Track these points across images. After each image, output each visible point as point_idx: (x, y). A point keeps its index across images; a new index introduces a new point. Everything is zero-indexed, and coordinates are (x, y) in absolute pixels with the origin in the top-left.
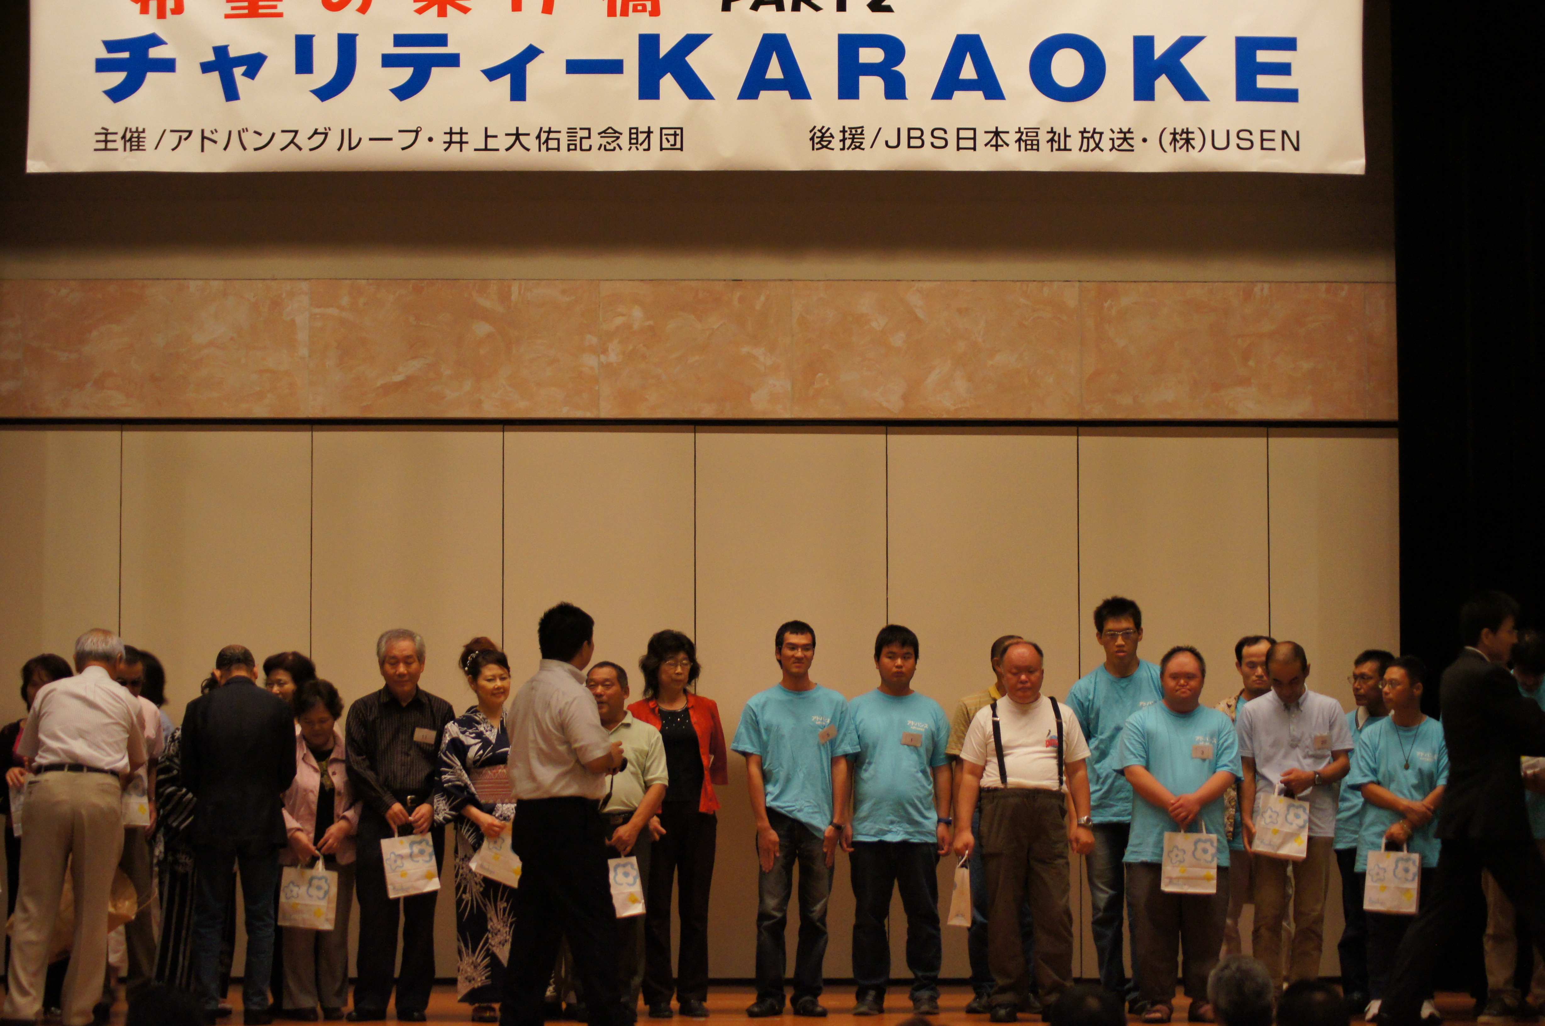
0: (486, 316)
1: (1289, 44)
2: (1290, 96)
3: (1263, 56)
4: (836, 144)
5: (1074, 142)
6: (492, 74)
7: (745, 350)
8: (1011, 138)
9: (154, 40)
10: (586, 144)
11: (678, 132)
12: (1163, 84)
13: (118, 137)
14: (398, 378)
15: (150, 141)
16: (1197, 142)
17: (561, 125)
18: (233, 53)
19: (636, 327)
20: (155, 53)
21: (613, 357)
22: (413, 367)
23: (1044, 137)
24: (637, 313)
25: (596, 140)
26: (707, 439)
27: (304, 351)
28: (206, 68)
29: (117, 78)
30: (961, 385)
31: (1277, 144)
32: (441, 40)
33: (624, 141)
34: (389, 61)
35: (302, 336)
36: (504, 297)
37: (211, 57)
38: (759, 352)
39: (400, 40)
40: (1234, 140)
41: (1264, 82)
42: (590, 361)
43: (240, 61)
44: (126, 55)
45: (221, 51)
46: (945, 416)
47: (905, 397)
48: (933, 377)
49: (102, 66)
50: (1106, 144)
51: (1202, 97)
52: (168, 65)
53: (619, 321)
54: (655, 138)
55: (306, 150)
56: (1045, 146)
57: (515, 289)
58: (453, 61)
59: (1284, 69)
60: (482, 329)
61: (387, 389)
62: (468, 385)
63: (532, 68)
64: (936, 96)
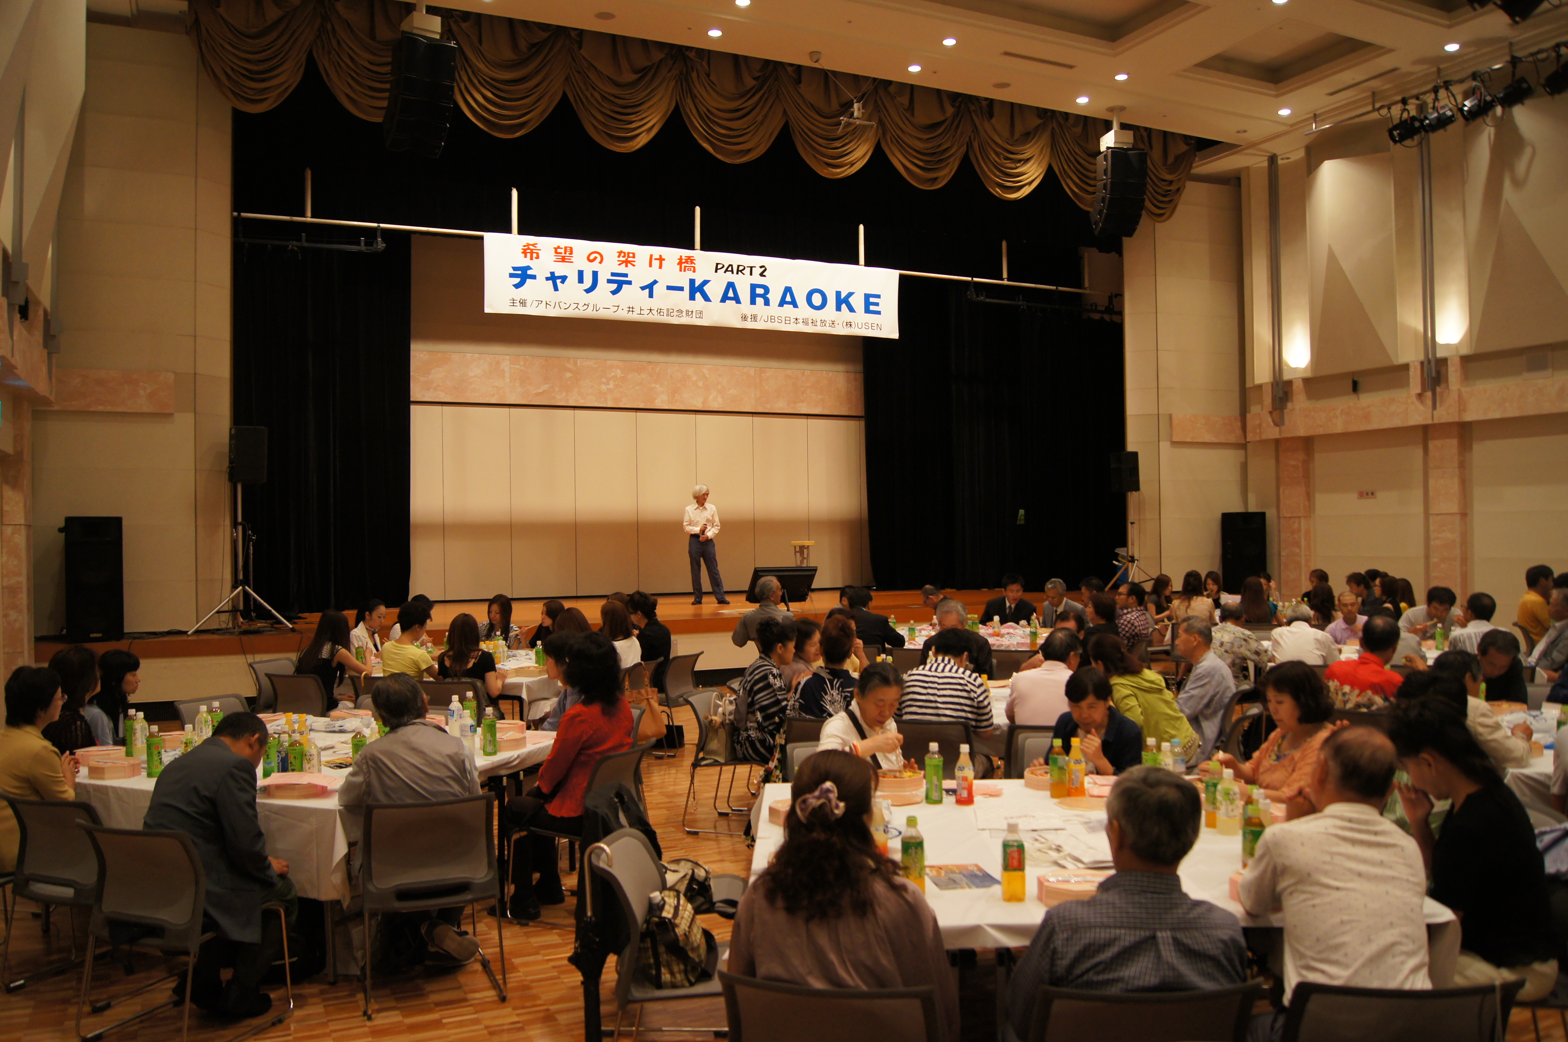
0: (570, 370)
1: (878, 296)
2: (879, 313)
3: (872, 300)
4: (749, 319)
5: (819, 323)
6: (643, 288)
7: (653, 385)
8: (800, 321)
9: (529, 268)
10: (672, 314)
11: (701, 312)
12: (844, 306)
13: (518, 302)
14: (541, 391)
15: (528, 304)
16: (853, 326)
17: (664, 308)
18: (556, 275)
19: (618, 376)
20: (529, 272)
21: (611, 386)
22: (545, 387)
23: (810, 321)
24: (619, 371)
25: (675, 313)
26: (641, 415)
27: (508, 380)
28: (547, 279)
29: (517, 280)
30: (720, 400)
31: (875, 328)
32: (626, 275)
33: (684, 314)
34: (609, 281)
35: (507, 375)
36: (575, 364)
37: (549, 276)
38: (658, 386)
39: (613, 274)
40: (864, 326)
41: (872, 308)
42: (604, 388)
43: (559, 277)
44: (520, 272)
45: (552, 273)
46: (715, 410)
47: (703, 403)
48: (711, 397)
49: (511, 275)
50: (827, 325)
51: (855, 312)
52: (533, 277)
53: (613, 374)
54: (694, 313)
55: (581, 311)
56: (810, 324)
57: (579, 362)
58: (630, 283)
59: (877, 304)
60: (568, 375)
61: (538, 394)
62: (564, 394)
63: (655, 287)
64: (779, 306)
